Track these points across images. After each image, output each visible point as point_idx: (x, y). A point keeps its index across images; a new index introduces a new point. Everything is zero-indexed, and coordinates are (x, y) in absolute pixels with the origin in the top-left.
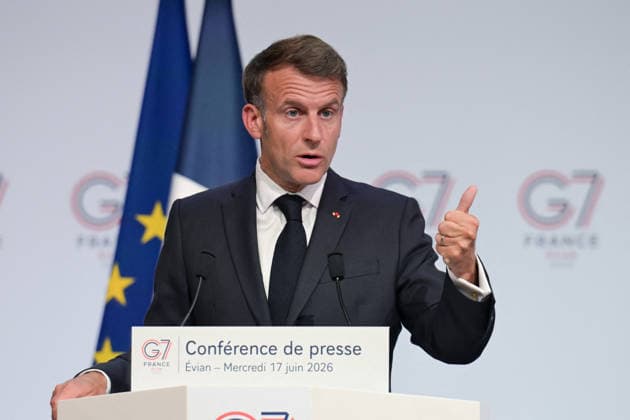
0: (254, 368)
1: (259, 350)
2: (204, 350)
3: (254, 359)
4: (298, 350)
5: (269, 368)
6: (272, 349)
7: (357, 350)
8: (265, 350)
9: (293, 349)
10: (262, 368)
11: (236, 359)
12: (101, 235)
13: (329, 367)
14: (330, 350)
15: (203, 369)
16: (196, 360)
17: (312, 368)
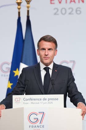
0: (37, 103)
1: (38, 100)
2: (27, 100)
3: (37, 101)
4: (46, 99)
5: (40, 103)
6: (41, 99)
7: (57, 99)
8: (39, 99)
9: (45, 99)
10: (39, 103)
11: (34, 101)
12: (6, 74)
13: (52, 103)
14: (52, 99)
15: (27, 104)
16: (25, 102)
17: (49, 103)
